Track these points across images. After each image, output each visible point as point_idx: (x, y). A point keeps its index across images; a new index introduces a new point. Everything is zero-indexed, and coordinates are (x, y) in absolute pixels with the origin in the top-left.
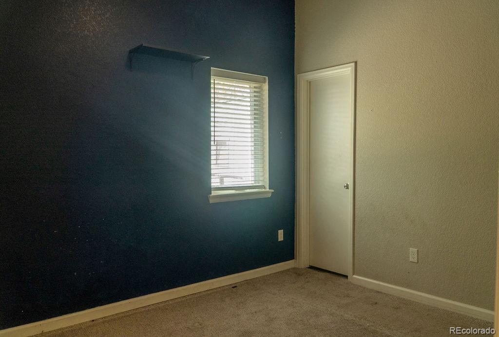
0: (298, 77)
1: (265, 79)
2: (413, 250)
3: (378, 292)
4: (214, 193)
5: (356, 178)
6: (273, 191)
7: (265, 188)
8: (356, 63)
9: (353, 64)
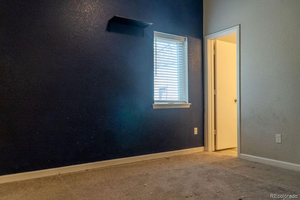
0: (205, 38)
1: (185, 39)
2: (278, 136)
3: (256, 163)
4: (155, 103)
5: (241, 94)
6: (191, 104)
7: (186, 103)
8: (240, 25)
9: (238, 26)
